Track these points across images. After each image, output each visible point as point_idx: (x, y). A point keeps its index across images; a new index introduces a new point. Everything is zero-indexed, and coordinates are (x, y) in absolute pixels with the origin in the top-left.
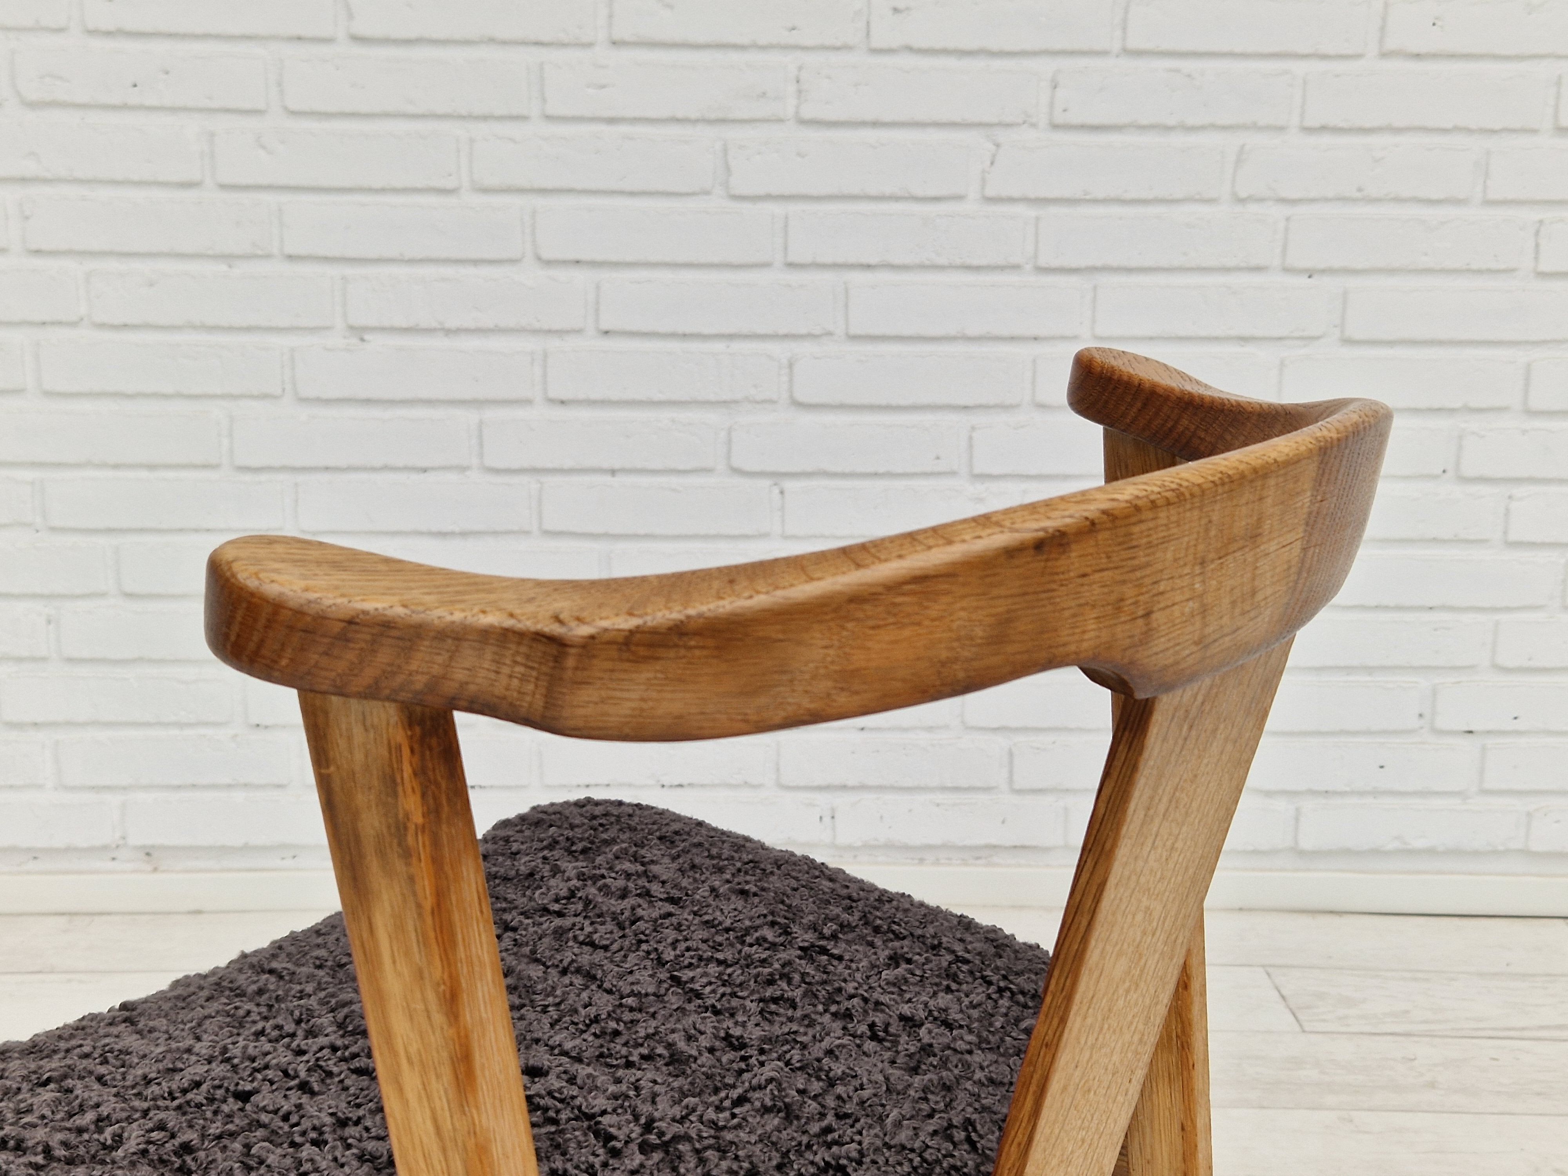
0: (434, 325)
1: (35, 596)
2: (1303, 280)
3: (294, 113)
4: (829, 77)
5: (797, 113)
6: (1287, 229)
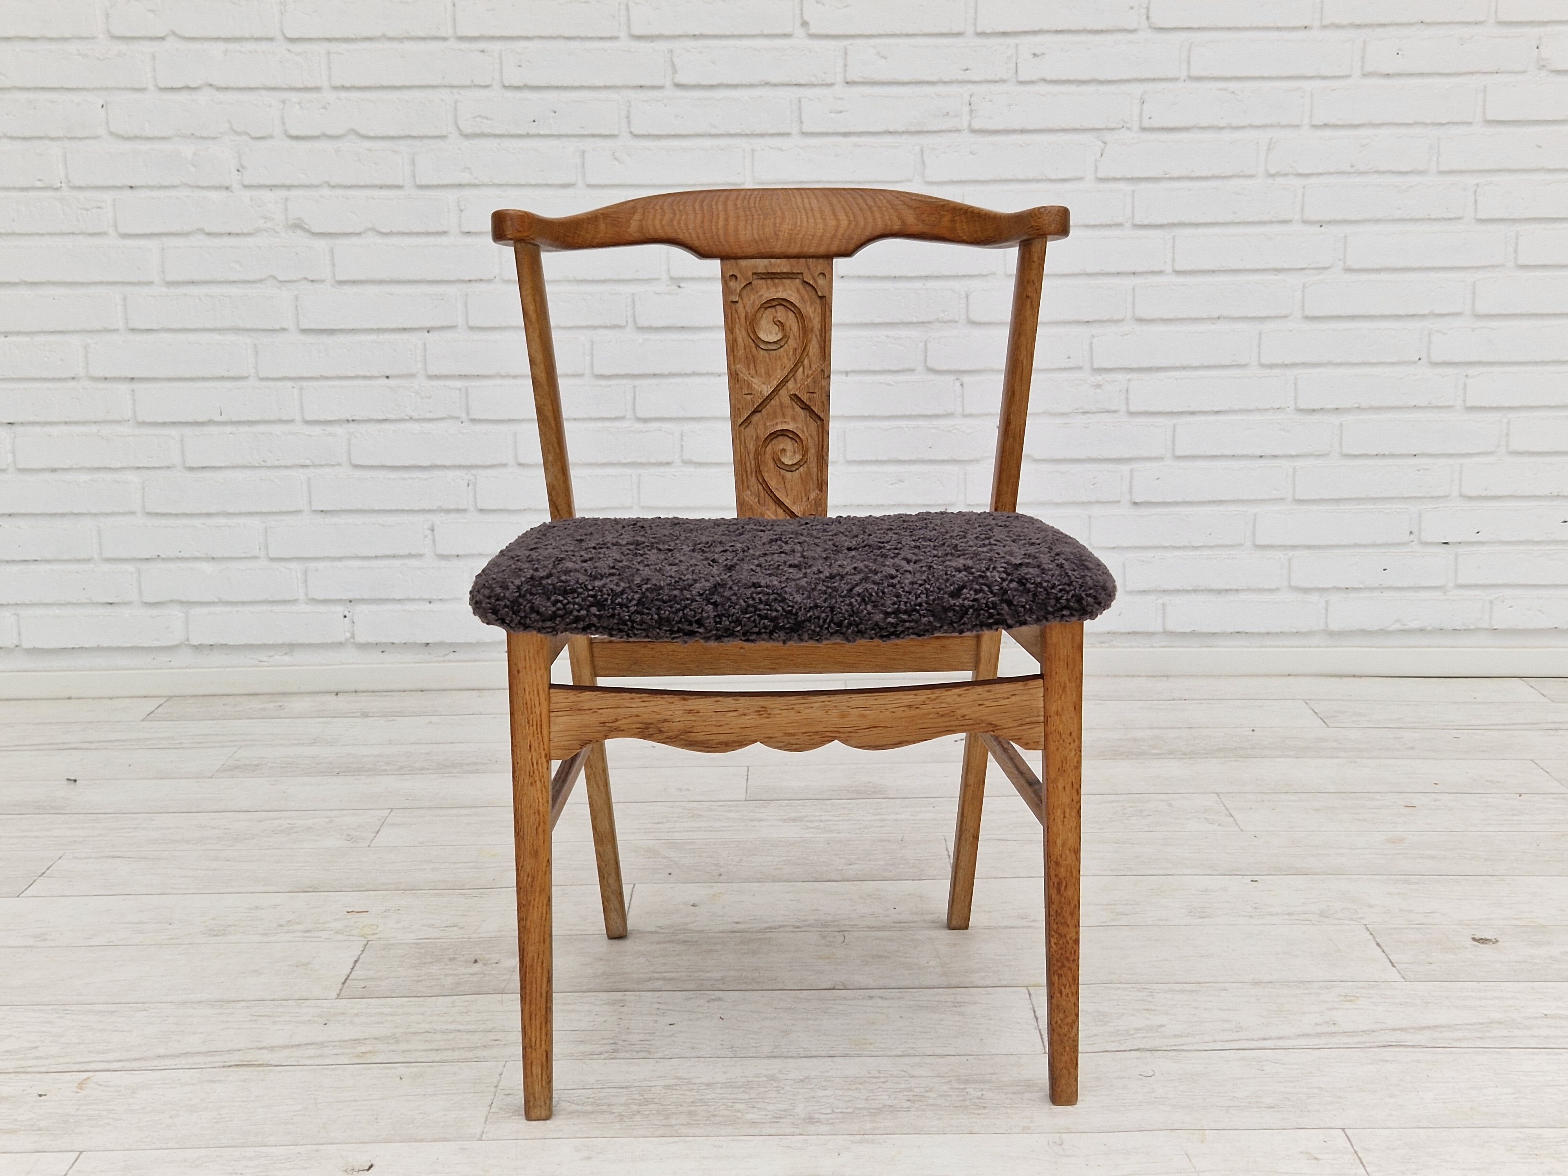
1: (460, 467)
2: (1317, 228)
3: (637, 136)
4: (991, 101)
5: (970, 125)
6: (1304, 194)
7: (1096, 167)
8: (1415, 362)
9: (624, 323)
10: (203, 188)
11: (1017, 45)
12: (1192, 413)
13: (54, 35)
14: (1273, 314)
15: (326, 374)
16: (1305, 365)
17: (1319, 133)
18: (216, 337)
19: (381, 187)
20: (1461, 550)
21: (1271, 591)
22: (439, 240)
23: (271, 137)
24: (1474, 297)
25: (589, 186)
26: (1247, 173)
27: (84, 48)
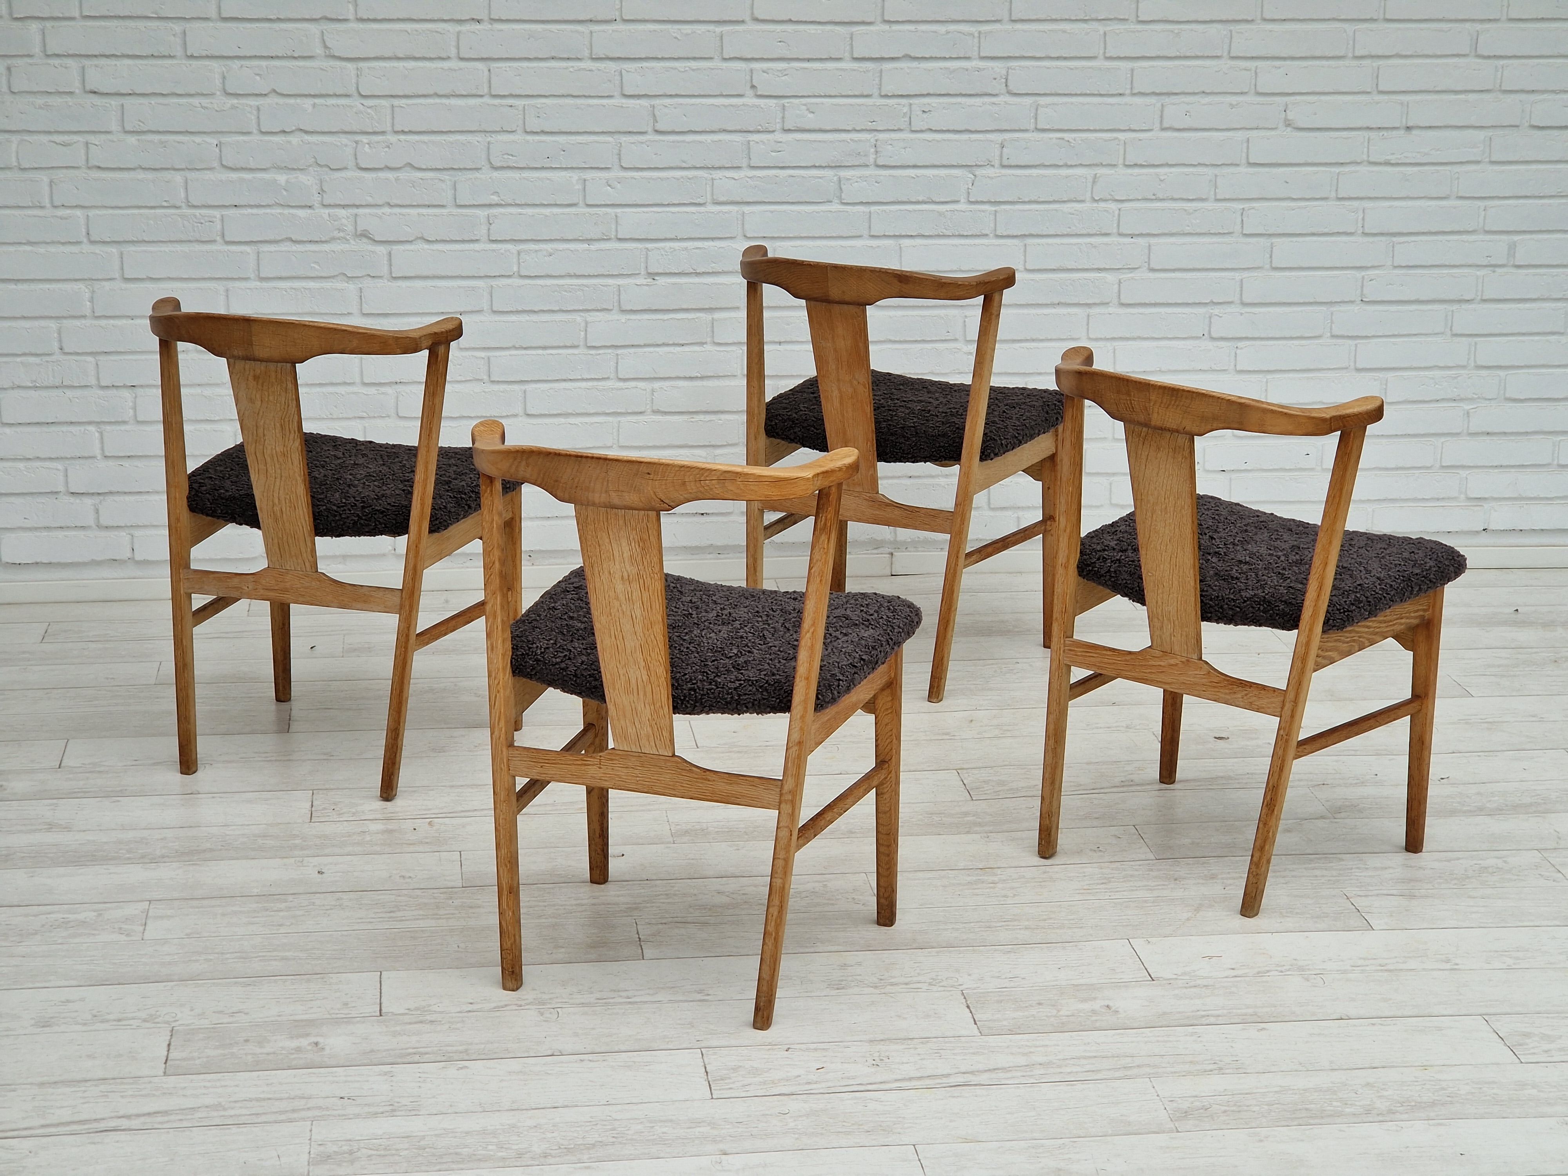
0: (692, 271)
2: (1129, 240)
3: (625, 168)
4: (891, 145)
5: (875, 162)
6: (1119, 215)
8: (1200, 338)
9: (611, 307)
10: (292, 207)
11: (911, 105)
12: (1040, 374)
13: (183, 92)
14: (1098, 301)
16: (1121, 339)
17: (1130, 171)
19: (429, 206)
20: (1234, 476)
21: (1098, 507)
22: (471, 246)
23: (346, 168)
24: (1241, 290)
25: (588, 206)
26: (1078, 199)
27: (205, 101)
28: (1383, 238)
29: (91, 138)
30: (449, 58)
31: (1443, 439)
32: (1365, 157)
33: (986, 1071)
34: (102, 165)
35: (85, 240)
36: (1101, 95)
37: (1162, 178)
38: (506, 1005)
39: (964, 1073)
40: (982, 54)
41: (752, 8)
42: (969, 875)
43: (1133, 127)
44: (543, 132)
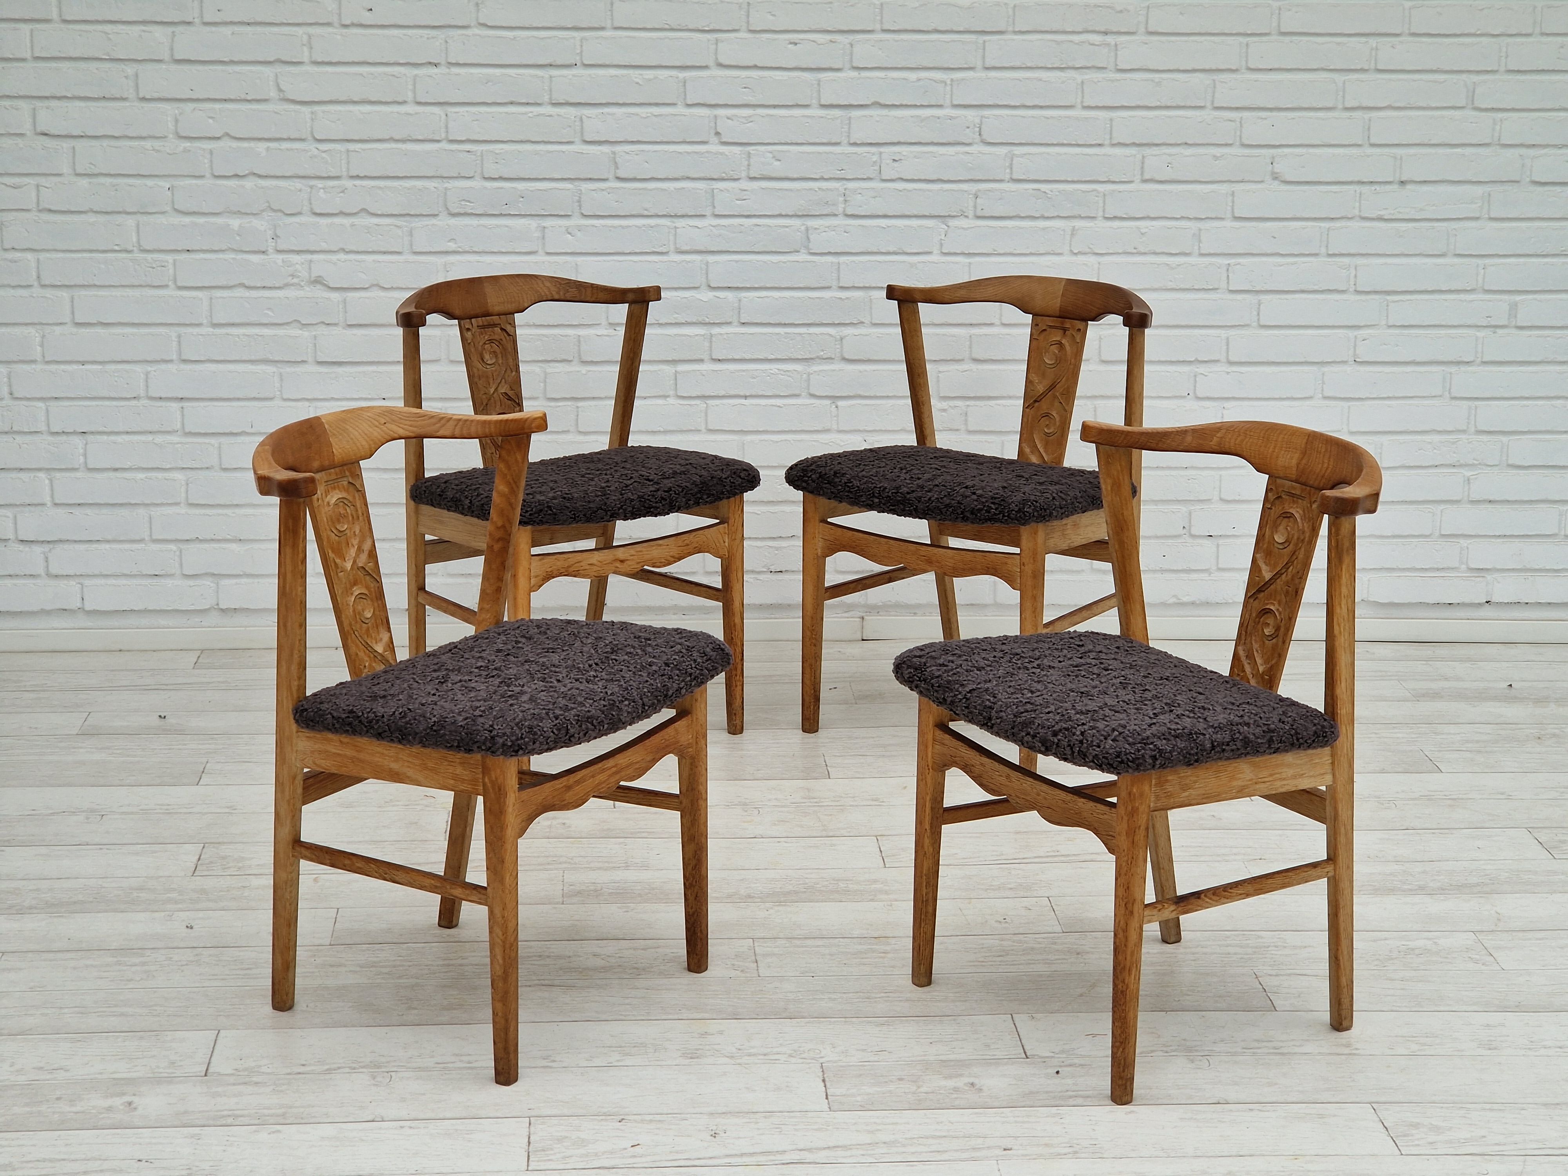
3: (586, 216)
4: (860, 194)
5: (844, 211)
6: (1099, 269)
7: (941, 245)
8: (1184, 397)
9: (571, 358)
10: (245, 252)
11: (881, 153)
13: (134, 135)
15: (336, 397)
18: (250, 367)
19: (385, 253)
20: (1221, 541)
23: (300, 213)
24: (1228, 349)
25: (548, 254)
26: (1056, 252)
27: (157, 144)
28: (1377, 297)
29: (42, 181)
30: (405, 102)
31: (1442, 507)
32: (1357, 212)
33: (825, 1149)
34: (53, 208)
35: (36, 284)
36: (1078, 145)
37: (1143, 231)
38: (339, 1068)
39: (801, 1150)
40: (955, 103)
41: (716, 54)
42: (860, 944)
43: (1112, 178)
44: (501, 178)
